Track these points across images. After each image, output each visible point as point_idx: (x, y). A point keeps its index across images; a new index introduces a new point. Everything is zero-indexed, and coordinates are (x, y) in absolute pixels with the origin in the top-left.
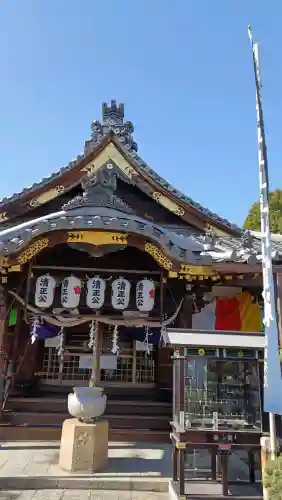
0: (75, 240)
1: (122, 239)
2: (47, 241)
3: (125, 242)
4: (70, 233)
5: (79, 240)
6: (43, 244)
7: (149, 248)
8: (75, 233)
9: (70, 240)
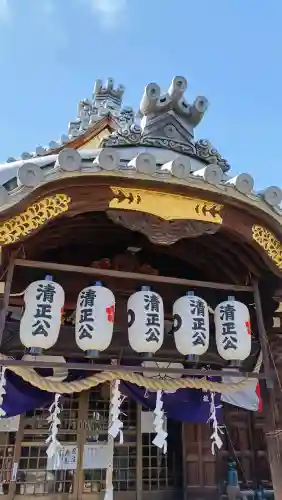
0: (125, 205)
1: (213, 212)
2: (65, 200)
3: (219, 220)
4: (115, 190)
5: (134, 206)
6: (57, 206)
7: (260, 236)
8: (126, 192)
9: (114, 204)
